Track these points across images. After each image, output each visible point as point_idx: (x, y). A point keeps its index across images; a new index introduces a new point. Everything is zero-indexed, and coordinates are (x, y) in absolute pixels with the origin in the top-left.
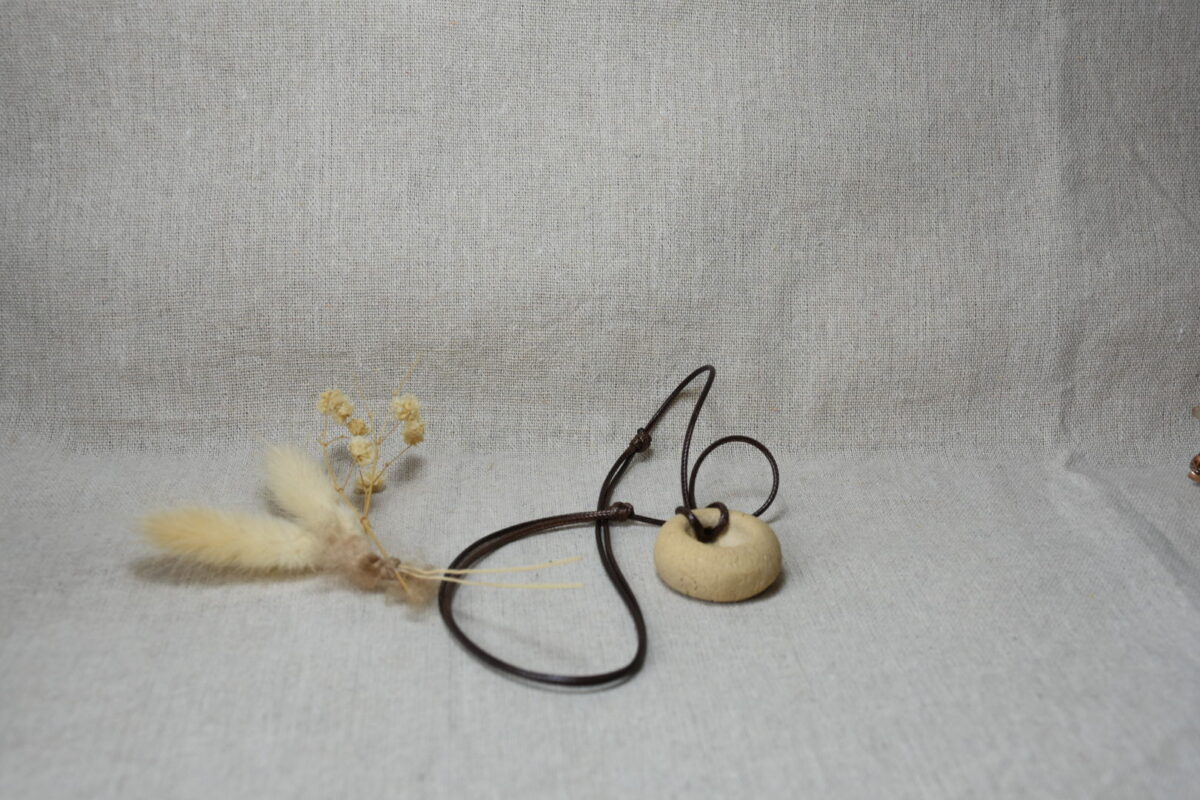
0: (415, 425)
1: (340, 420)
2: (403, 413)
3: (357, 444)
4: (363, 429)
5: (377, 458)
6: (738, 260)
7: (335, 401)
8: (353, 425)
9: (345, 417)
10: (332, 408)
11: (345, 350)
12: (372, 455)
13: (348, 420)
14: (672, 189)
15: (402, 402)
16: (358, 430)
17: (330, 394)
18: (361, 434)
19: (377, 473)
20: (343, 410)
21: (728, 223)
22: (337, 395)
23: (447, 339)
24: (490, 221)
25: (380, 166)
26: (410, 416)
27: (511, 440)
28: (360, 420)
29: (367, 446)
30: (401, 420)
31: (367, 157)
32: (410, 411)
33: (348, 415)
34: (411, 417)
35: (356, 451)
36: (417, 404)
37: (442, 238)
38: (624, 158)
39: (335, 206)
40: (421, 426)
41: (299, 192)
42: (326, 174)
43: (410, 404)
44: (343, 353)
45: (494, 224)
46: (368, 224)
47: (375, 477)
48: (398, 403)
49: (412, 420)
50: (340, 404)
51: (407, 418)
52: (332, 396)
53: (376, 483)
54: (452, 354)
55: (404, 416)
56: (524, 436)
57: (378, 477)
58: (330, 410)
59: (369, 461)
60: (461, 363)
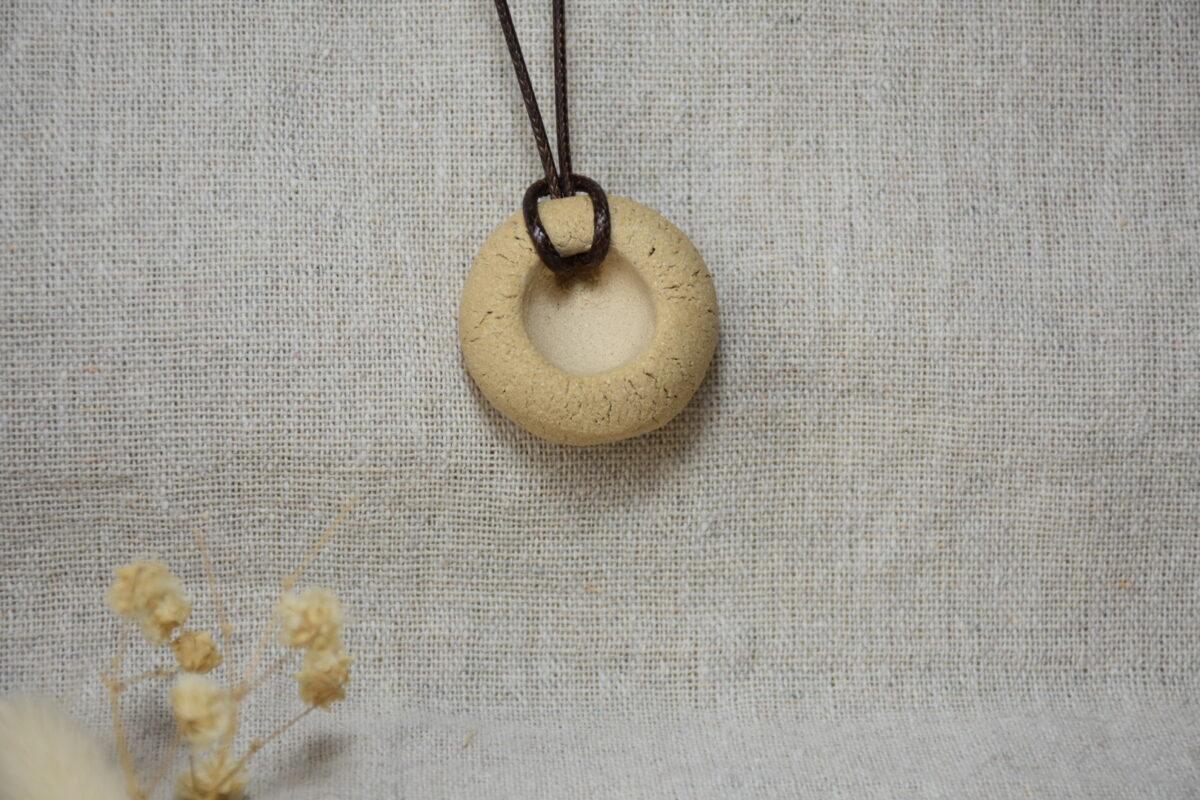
0: (328, 661)
1: (156, 633)
2: (301, 630)
3: (190, 694)
4: (208, 656)
5: (233, 729)
6: (1038, 253)
7: (149, 588)
8: (188, 645)
9: (168, 627)
10: (141, 602)
11: (129, 472)
12: (223, 723)
13: (176, 634)
14: (871, 95)
15: (303, 605)
16: (198, 659)
17: (140, 570)
18: (202, 668)
19: (231, 762)
20: (166, 611)
21: (1006, 174)
22: (154, 575)
23: (365, 444)
24: (455, 174)
25: (204, 49)
26: (315, 638)
27: (514, 678)
28: (204, 636)
29: (214, 699)
30: (297, 646)
31: (174, 29)
32: (318, 628)
33: (175, 624)
34: (320, 641)
35: (187, 710)
36: (336, 612)
37: (348, 213)
38: (764, 24)
39: (104, 139)
40: (343, 663)
41: (20, 111)
42: (82, 66)
43: (320, 611)
44: (124, 479)
45: (464, 182)
46: (181, 180)
47: (223, 774)
48: (294, 604)
49: (322, 648)
50: (160, 596)
51: (310, 643)
52: (144, 575)
53: (225, 789)
54: (377, 478)
55: (304, 637)
56: (545, 670)
57: (232, 774)
58: (136, 608)
59: (213, 734)
60: (398, 501)
